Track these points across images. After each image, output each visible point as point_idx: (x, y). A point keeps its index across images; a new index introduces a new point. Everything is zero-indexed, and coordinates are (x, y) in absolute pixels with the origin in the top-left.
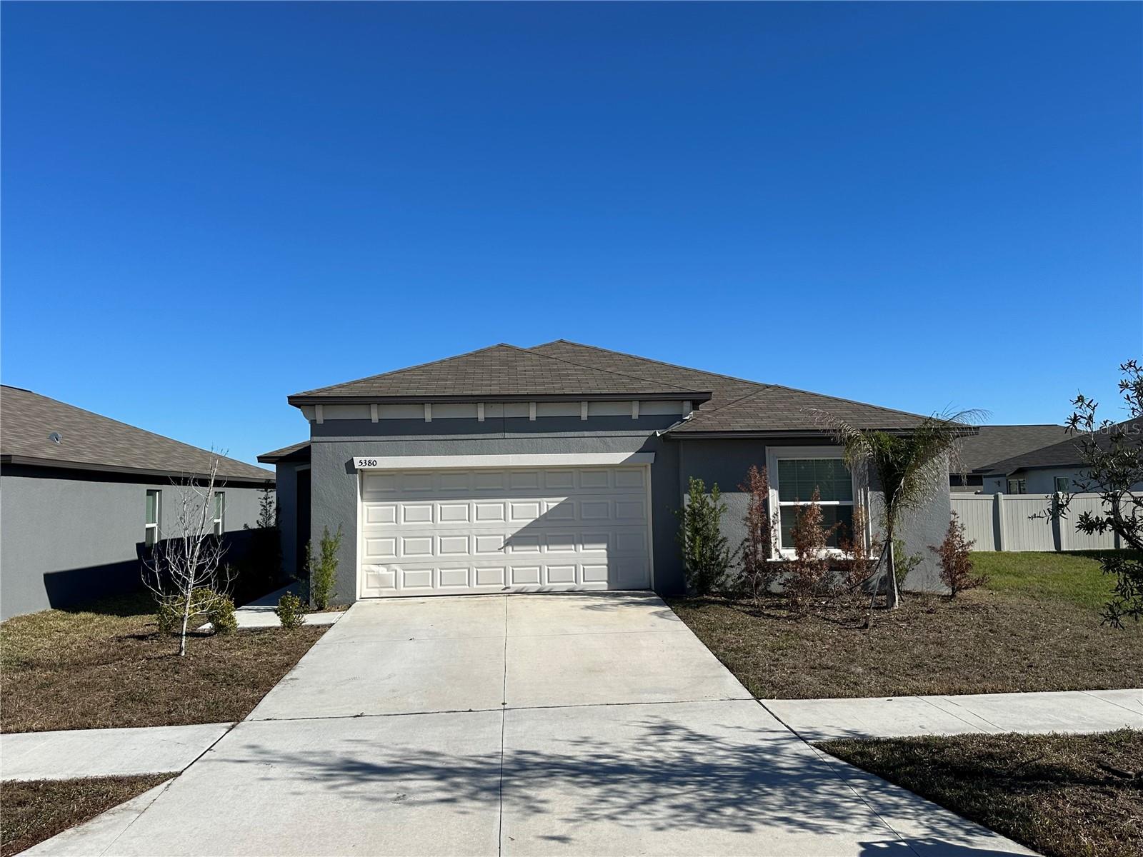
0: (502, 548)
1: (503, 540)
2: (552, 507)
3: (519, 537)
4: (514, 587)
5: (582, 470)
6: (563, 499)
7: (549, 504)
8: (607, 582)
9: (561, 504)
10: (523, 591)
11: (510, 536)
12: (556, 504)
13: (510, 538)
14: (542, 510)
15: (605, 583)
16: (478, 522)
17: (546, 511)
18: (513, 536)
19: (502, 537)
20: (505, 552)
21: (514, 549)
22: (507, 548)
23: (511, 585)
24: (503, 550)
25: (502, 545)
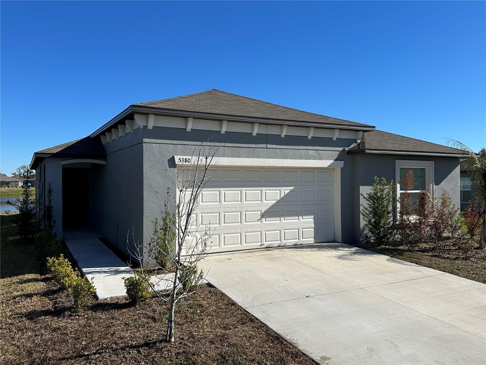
0: (259, 219)
1: (260, 214)
2: (287, 193)
3: (269, 212)
4: (266, 244)
5: (302, 170)
6: (292, 188)
7: (285, 191)
8: (314, 238)
9: (291, 191)
10: (271, 246)
11: (264, 211)
12: (289, 191)
13: (264, 212)
14: (281, 195)
15: (313, 239)
16: (247, 202)
17: (283, 195)
18: (266, 211)
19: (260, 212)
20: (261, 222)
21: (266, 220)
22: (262, 219)
23: (265, 243)
24: (260, 220)
25: (260, 218)
